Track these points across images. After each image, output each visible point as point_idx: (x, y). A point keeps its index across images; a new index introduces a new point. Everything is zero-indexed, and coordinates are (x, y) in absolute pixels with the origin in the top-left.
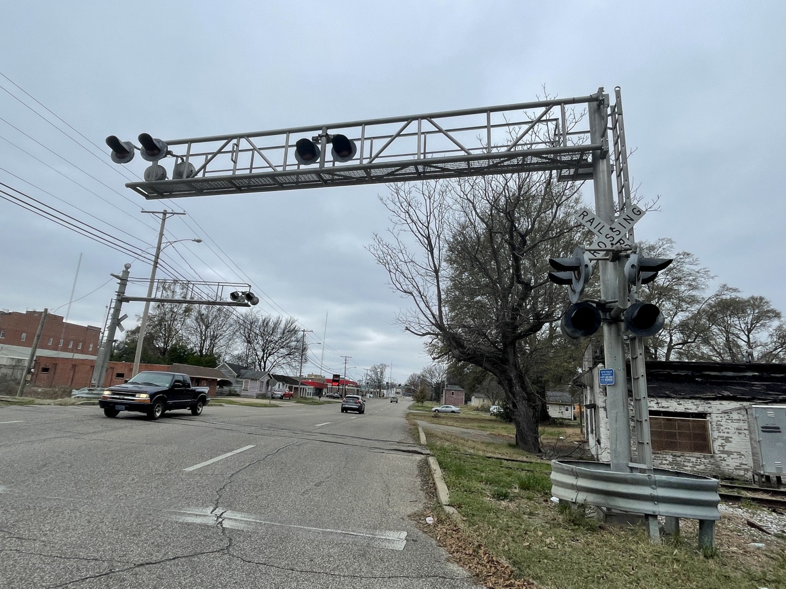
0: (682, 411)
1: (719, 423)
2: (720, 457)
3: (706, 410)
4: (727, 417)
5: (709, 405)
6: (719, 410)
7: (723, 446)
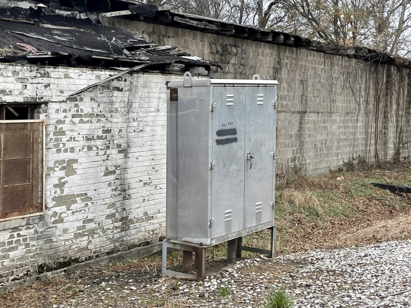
2: (55, 214)
3: (39, 95)
4: (74, 111)
5: (46, 80)
6: (62, 92)
7: (61, 185)
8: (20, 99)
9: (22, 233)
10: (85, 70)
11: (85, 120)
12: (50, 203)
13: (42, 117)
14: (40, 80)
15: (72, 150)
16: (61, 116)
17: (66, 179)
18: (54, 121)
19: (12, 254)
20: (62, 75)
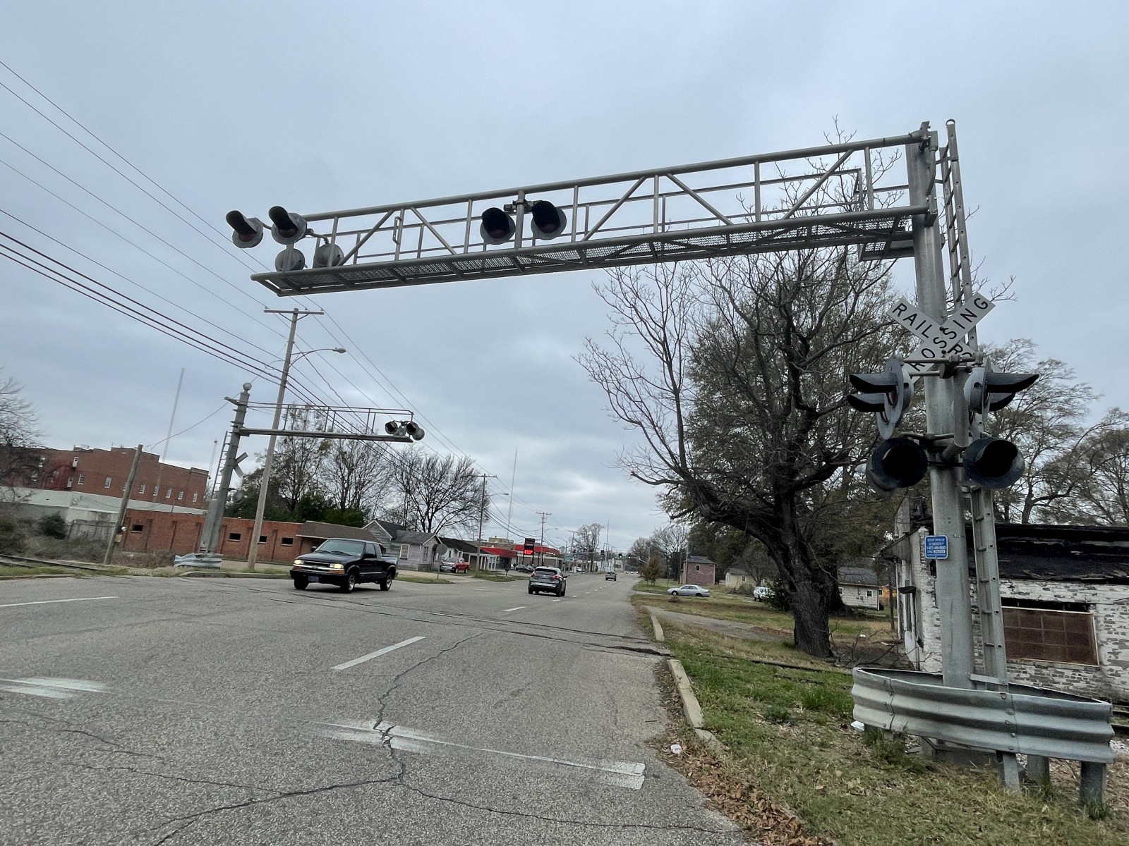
0: (1050, 600)
1: (1108, 618)
2: (1112, 670)
3: (1088, 599)
4: (1122, 610)
5: (1093, 592)
6: (1109, 599)
7: (1115, 653)
9: (1082, 674)
12: (1106, 662)
13: (1092, 611)
14: (1088, 591)
15: (1123, 634)
16: (1110, 613)
17: (1119, 650)
18: (1103, 615)
19: (1075, 684)
20: (1108, 589)
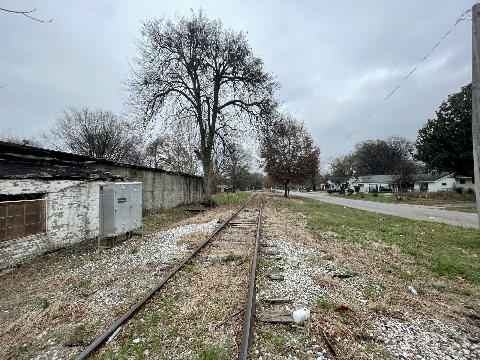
1: (54, 201)
2: (52, 233)
7: (56, 222)
8: (35, 192)
10: (68, 181)
11: (68, 198)
12: (50, 229)
13: (46, 198)
15: (61, 209)
17: (58, 219)
18: (52, 199)
